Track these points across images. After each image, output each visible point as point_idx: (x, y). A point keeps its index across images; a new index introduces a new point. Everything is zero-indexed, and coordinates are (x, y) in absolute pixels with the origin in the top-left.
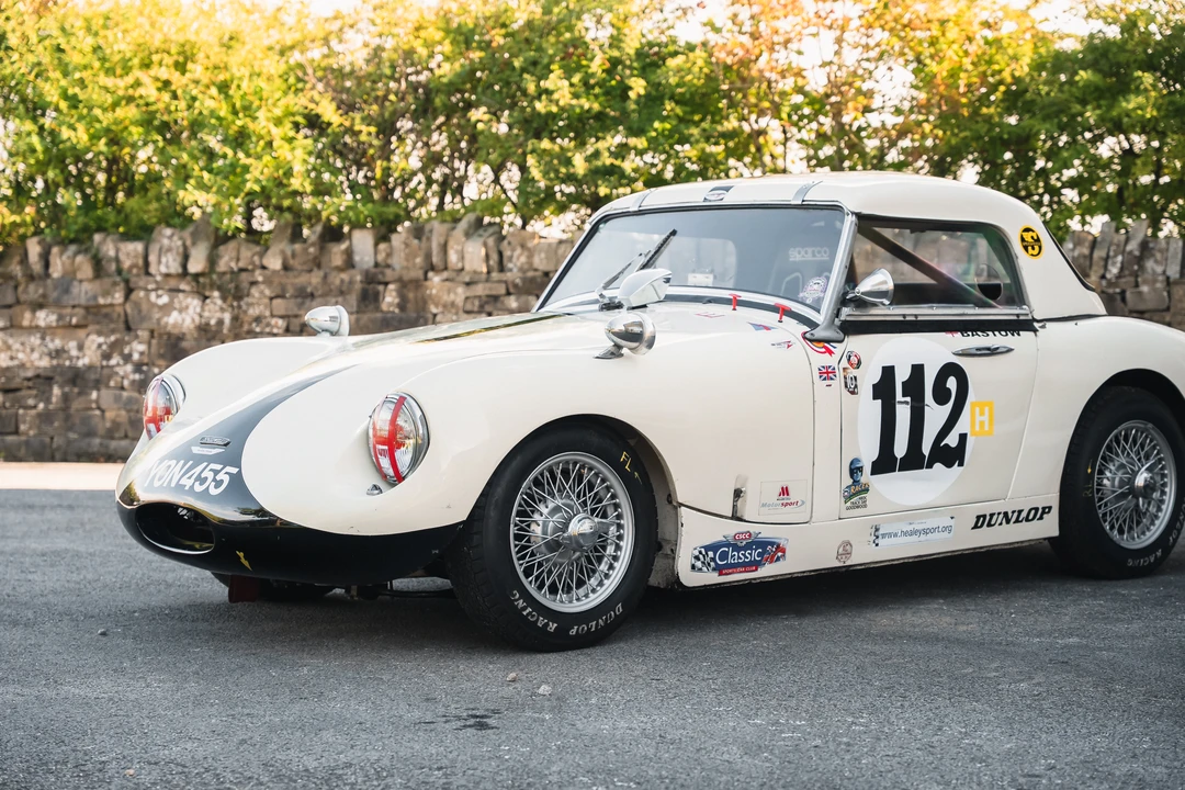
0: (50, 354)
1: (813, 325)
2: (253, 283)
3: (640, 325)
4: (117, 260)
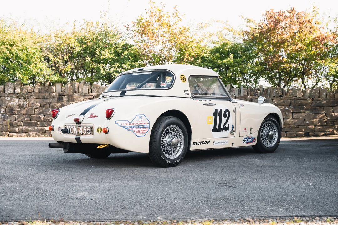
2: (31, 95)
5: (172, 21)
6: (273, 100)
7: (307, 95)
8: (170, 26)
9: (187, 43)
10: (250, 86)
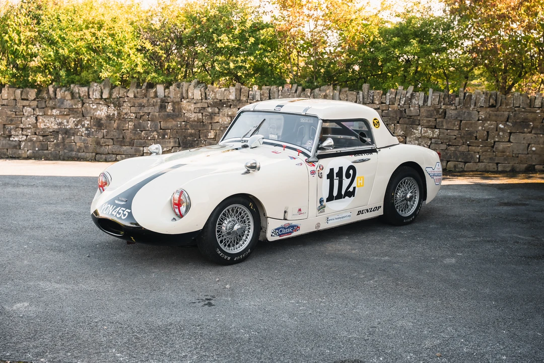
0: (57, 124)
1: (309, 156)
2: (124, 102)
3: (255, 163)
4: (79, 93)
6: (480, 113)
7: (537, 105)
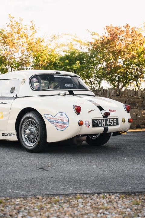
5: (29, 33)
7: (138, 95)
8: (27, 37)
9: (42, 51)
10: (94, 87)
